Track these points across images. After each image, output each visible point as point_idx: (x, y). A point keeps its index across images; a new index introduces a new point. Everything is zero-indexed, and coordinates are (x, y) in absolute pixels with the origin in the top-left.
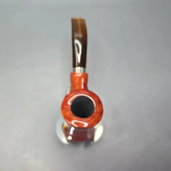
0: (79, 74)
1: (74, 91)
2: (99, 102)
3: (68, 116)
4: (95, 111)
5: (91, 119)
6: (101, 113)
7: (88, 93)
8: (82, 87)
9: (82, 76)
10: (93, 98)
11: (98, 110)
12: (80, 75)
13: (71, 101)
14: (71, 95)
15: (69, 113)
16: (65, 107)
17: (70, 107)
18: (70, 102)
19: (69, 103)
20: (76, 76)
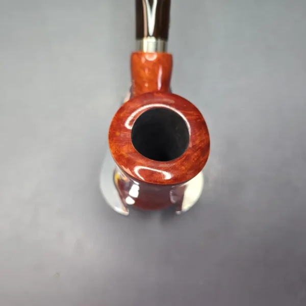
0: (151, 54)
1: (138, 95)
2: (200, 124)
3: (127, 156)
4: (190, 145)
5: (182, 165)
6: (204, 149)
7: (172, 101)
8: (160, 85)
9: (159, 61)
10: (186, 115)
11: (197, 142)
12: (154, 58)
13: (132, 121)
14: (132, 106)
15: (128, 149)
16: (118, 134)
17: (129, 135)
18: (130, 124)
19: (128, 126)
20: (143, 60)
